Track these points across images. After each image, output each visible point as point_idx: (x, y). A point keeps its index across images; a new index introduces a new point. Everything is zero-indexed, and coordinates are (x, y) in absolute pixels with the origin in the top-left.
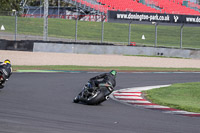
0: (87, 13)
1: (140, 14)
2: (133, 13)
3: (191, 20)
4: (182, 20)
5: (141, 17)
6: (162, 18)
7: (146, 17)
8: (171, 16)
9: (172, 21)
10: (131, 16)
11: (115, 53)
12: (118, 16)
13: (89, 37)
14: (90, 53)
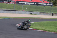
1: (25, 2)
3: (40, 4)
4: (37, 4)
5: (26, 3)
6: (32, 3)
7: (27, 3)
8: (34, 3)
10: (23, 3)
11: (18, 13)
12: (19, 3)
13: (11, 9)
14: (11, 13)
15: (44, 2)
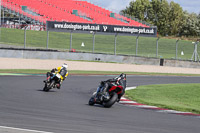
0: (28, 23)
1: (74, 24)
2: (68, 24)
3: (118, 29)
4: (110, 29)
5: (75, 27)
6: (93, 28)
7: (80, 27)
8: (101, 26)
9: (102, 30)
10: (66, 26)
11: (58, 59)
12: (56, 26)
14: (37, 58)
15: (129, 24)
